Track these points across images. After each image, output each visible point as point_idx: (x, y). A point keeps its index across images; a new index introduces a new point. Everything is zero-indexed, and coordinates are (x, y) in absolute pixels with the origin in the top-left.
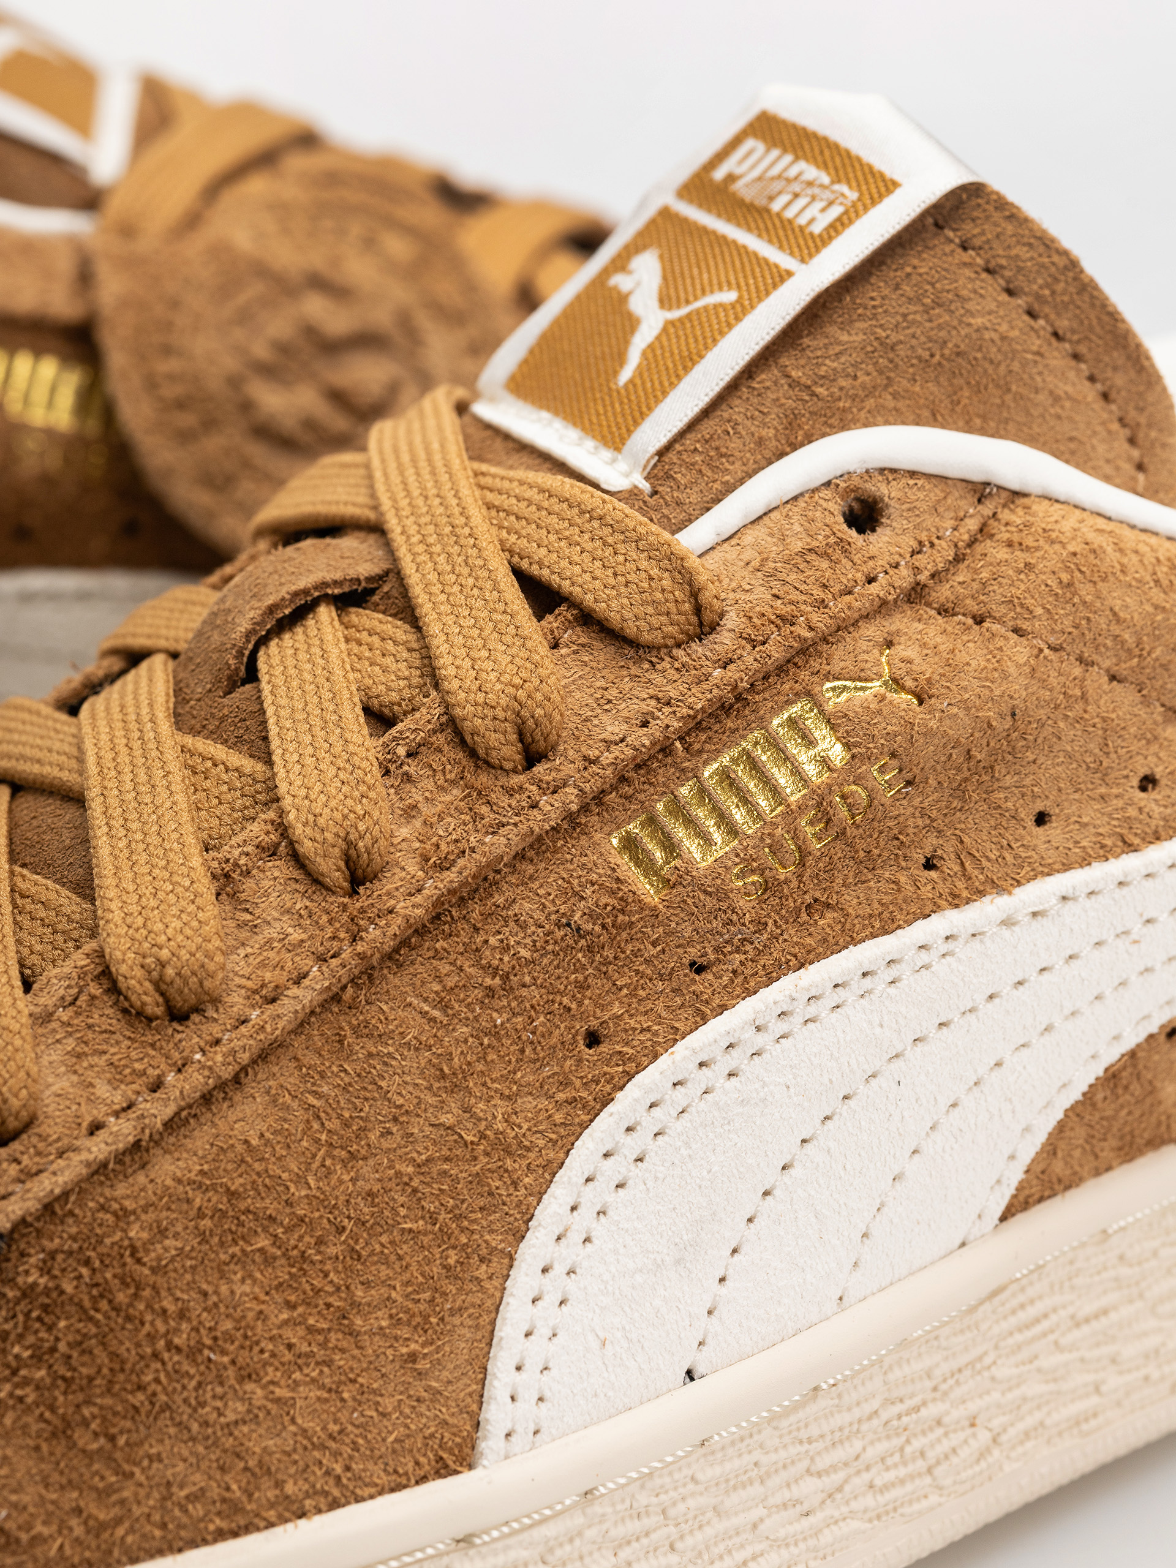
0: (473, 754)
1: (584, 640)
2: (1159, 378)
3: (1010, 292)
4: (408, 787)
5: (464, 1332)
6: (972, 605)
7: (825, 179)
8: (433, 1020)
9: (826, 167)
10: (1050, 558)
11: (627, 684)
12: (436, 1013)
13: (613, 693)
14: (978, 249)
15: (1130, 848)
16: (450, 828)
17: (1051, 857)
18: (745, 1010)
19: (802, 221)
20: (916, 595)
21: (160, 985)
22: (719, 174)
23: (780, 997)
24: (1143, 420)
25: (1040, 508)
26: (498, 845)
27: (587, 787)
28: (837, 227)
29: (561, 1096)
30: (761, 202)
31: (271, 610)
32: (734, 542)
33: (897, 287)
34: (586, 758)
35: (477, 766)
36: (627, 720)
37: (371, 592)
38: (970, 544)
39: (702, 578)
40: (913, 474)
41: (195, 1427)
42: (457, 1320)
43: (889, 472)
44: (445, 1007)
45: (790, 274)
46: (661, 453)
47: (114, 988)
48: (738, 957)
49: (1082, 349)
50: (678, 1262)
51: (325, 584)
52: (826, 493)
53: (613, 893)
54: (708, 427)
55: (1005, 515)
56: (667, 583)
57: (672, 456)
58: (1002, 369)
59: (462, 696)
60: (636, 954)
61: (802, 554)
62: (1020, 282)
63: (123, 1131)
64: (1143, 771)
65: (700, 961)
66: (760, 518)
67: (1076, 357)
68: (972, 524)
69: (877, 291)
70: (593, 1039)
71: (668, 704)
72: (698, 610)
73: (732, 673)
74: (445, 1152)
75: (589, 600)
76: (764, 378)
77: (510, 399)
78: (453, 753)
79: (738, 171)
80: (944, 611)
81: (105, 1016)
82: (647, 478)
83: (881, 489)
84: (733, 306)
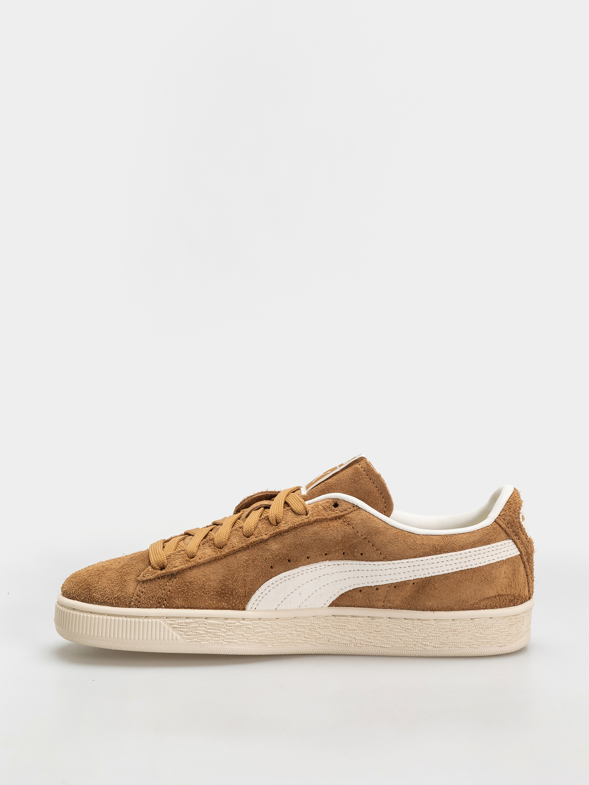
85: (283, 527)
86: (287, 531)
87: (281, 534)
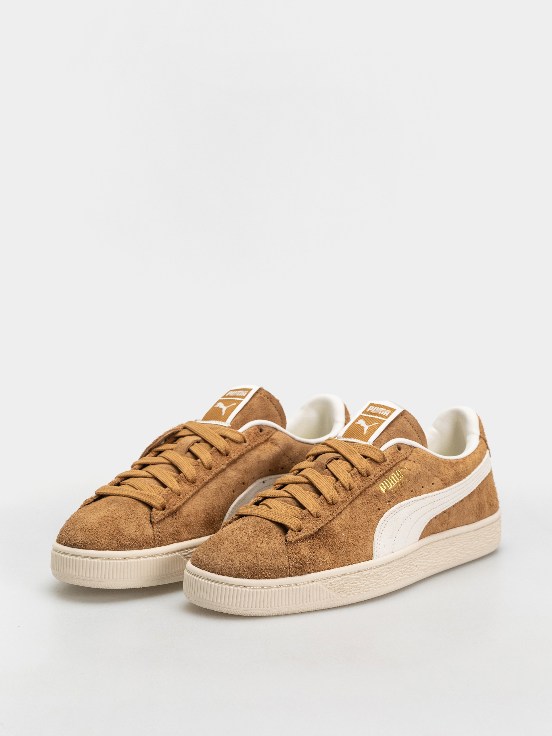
0: (361, 475)
1: (371, 462)
2: (425, 437)
3: (410, 424)
4: (354, 479)
5: (370, 544)
6: (413, 460)
7: (386, 410)
8: (362, 506)
9: (385, 408)
10: (421, 455)
11: (377, 467)
12: (362, 505)
13: (376, 468)
14: (407, 418)
15: (432, 492)
16: (360, 484)
17: (424, 492)
18: (395, 507)
19: (384, 414)
20: (406, 458)
21: (332, 500)
22: (368, 410)
23: (386, 516)
24: (424, 442)
25: (418, 449)
26: (366, 486)
27: (375, 479)
28: (390, 415)
29: (377, 516)
30: (377, 413)
31: (328, 460)
32: (385, 451)
33: (398, 423)
34: (374, 476)
35: (362, 476)
36: (378, 471)
37: (339, 458)
38: (411, 453)
39: (385, 454)
40: (404, 444)
41: (344, 551)
42: (369, 542)
43: (401, 444)
44: (363, 505)
45: (385, 420)
46: (374, 441)
47: (327, 501)
48: (394, 501)
49: (418, 432)
50: (391, 537)
51: (334, 457)
52: (395, 446)
53: (379, 492)
54: (379, 439)
55: (414, 450)
56: (381, 455)
57: (375, 442)
58: (410, 434)
59: (359, 468)
60: (383, 499)
61: (394, 452)
62: (411, 423)
63: (332, 517)
64: (433, 482)
65: (390, 501)
66: (388, 448)
67: (417, 433)
68: (411, 451)
69: (396, 423)
70: (379, 509)
71: (383, 469)
72: (384, 458)
73: (389, 466)
74: (365, 522)
75: (372, 457)
76: (385, 433)
77: (343, 438)
78: (358, 475)
79: (371, 410)
80: (410, 461)
81: (325, 504)
82: (372, 444)
83: (400, 445)
84: (378, 424)
85: (234, 455)
86: (238, 458)
87: (234, 462)
